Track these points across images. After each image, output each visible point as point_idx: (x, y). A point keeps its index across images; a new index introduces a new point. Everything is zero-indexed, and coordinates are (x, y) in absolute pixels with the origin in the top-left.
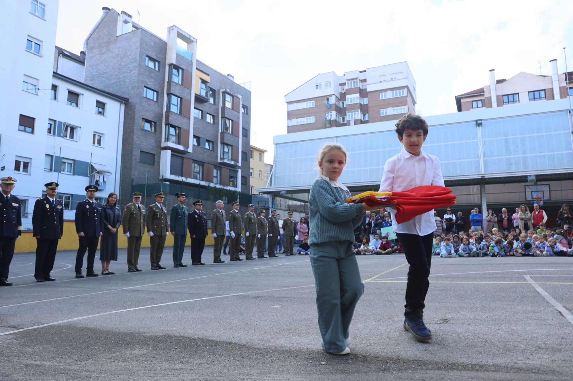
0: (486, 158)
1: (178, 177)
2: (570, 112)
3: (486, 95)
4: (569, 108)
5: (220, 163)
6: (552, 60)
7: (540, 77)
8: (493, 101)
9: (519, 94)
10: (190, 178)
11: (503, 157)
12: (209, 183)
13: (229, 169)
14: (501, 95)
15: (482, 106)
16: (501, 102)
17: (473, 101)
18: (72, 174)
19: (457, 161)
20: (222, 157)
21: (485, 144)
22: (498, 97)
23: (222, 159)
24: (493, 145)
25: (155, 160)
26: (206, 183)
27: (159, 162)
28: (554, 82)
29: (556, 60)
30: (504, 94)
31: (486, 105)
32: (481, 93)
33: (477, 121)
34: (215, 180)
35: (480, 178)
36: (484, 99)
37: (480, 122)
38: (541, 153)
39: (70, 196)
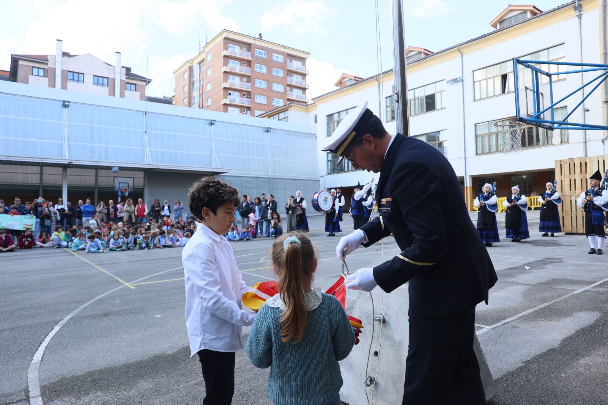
0: (70, 143)
2: (145, 114)
3: (50, 65)
4: (145, 110)
6: (118, 53)
7: (105, 64)
8: (57, 74)
9: (85, 75)
11: (87, 144)
14: (66, 71)
15: (44, 76)
16: (65, 77)
17: (33, 67)
19: (37, 140)
21: (70, 128)
22: (63, 71)
24: (78, 130)
28: (116, 74)
29: (120, 53)
30: (70, 70)
31: (49, 76)
32: (45, 62)
33: (64, 102)
35: (67, 163)
36: (48, 69)
37: (68, 104)
38: (120, 145)
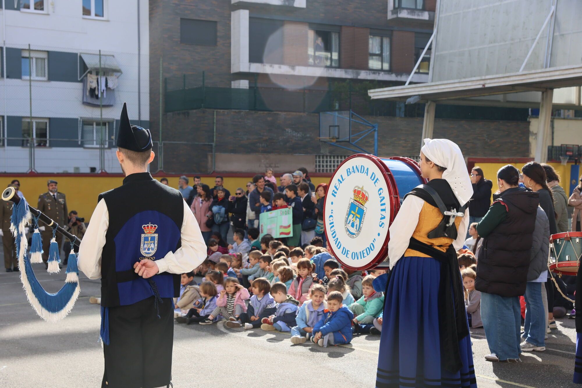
1: (271, 66)
5: (393, 20)
10: (306, 65)
12: (355, 71)
13: (416, 33)
18: (46, 79)
20: (397, 6)
23: (396, 10)
25: (218, 34)
26: (346, 72)
27: (228, 37)
34: (374, 64)
39: (47, 121)
